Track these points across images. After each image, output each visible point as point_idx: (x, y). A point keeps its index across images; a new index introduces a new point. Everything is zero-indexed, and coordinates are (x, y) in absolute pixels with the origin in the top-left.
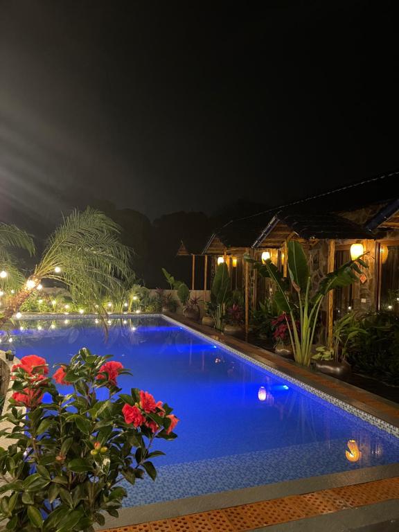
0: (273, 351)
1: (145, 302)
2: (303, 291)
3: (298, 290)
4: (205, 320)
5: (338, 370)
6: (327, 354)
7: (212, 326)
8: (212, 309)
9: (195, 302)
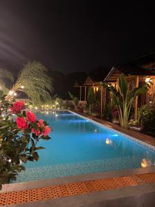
0: (112, 122)
1: (61, 105)
2: (125, 96)
3: (123, 96)
4: (84, 111)
5: (139, 129)
6: (134, 122)
7: (87, 114)
8: (87, 106)
9: (81, 105)
